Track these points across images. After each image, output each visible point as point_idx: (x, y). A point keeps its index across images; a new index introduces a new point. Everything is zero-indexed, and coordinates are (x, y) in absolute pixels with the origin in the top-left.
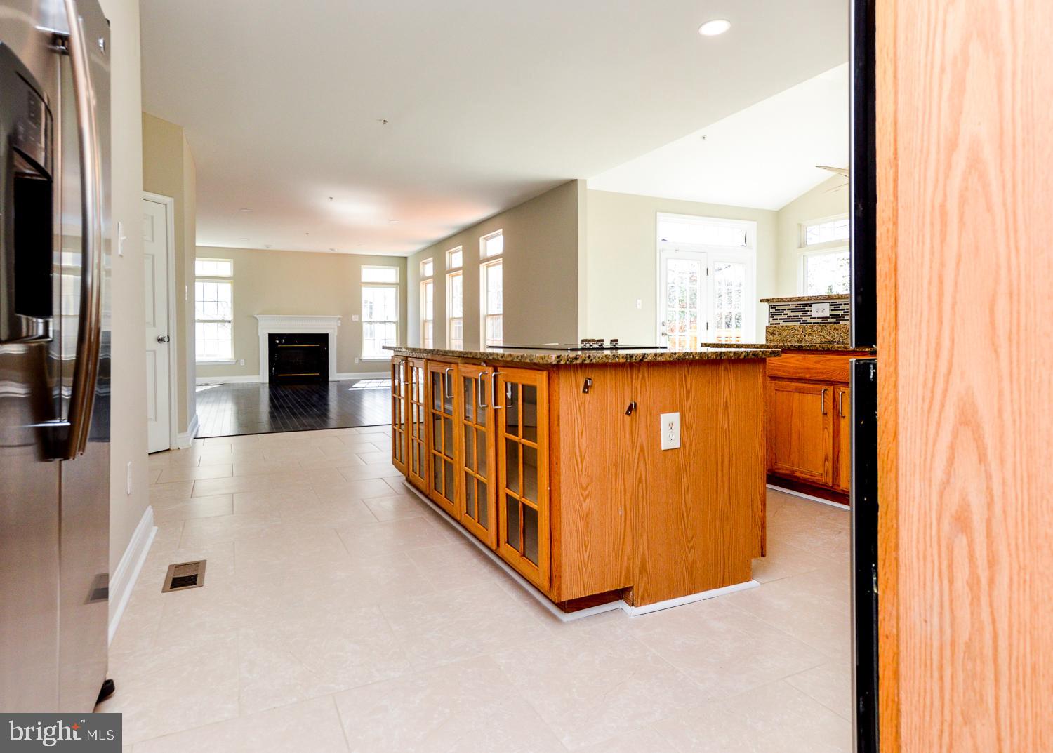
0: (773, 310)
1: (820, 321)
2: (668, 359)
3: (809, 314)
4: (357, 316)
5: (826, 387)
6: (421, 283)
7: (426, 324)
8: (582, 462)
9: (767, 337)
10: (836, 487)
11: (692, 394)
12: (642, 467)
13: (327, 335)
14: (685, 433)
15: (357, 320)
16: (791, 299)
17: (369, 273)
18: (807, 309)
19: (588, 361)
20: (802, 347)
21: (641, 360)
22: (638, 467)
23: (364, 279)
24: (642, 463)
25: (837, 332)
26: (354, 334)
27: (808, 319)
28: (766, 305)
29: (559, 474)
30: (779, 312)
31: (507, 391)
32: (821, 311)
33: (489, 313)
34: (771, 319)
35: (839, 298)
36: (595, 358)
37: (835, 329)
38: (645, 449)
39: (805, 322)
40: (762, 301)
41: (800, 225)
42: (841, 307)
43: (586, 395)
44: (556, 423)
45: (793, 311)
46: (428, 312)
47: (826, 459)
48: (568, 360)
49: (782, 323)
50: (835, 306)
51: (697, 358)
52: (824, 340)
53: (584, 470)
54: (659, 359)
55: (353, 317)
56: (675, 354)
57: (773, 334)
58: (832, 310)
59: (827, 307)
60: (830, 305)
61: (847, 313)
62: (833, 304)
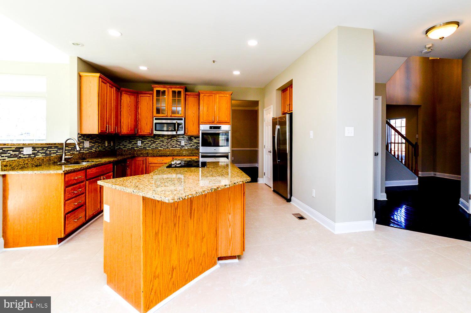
0: (1, 151)
1: (27, 156)
3: (22, 153)
16: (14, 144)
18: (21, 150)
27: (22, 156)
30: (5, 152)
32: (28, 151)
45: (14, 151)
58: (33, 151)
59: (31, 149)
60: (32, 148)
61: (38, 152)
62: (33, 148)
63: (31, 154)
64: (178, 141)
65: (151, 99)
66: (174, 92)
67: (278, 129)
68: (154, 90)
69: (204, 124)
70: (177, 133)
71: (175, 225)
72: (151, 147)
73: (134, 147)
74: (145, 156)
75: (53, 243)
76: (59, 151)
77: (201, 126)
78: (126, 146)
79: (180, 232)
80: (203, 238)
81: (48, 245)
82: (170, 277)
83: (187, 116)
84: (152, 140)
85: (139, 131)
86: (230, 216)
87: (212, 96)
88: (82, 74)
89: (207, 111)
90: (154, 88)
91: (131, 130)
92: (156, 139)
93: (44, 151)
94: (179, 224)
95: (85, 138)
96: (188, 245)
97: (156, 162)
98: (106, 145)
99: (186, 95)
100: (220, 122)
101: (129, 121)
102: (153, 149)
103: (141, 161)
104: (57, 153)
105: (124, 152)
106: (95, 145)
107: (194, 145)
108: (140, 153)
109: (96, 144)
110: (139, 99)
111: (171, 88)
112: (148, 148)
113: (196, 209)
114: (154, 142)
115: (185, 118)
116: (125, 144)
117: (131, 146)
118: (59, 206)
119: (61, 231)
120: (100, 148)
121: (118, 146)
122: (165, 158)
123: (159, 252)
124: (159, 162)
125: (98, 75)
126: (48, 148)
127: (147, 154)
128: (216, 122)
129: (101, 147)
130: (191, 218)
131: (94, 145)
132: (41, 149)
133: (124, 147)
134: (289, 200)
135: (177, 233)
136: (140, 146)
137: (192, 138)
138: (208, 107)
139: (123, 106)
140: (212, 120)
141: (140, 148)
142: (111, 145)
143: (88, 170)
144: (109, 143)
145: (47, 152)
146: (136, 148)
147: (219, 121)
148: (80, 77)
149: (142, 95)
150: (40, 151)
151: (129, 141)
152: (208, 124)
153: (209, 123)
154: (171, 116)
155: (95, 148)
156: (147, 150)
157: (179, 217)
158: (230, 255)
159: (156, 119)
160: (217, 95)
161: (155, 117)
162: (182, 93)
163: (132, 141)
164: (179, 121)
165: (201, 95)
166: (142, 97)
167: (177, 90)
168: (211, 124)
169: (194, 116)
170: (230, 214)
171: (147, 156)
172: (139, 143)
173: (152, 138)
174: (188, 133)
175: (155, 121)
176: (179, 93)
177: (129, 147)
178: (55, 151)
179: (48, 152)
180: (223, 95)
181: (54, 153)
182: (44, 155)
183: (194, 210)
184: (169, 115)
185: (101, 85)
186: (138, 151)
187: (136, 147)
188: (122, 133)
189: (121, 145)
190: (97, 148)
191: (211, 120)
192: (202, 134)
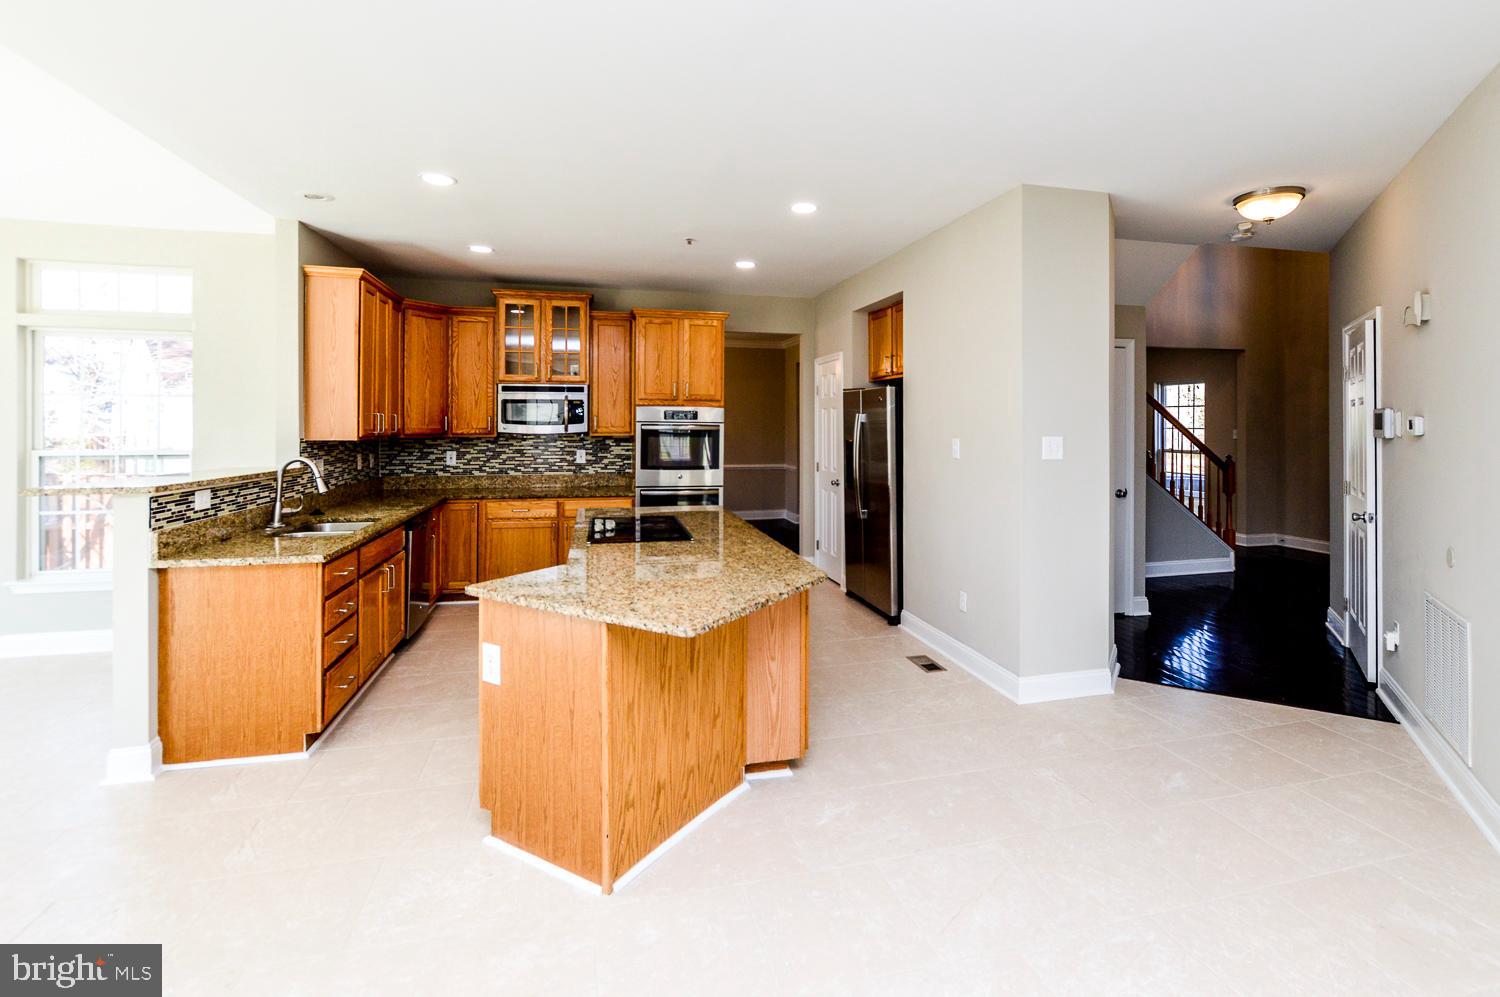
1: (202, 515)
3: (191, 506)
16: (177, 487)
18: (190, 499)
27: (192, 515)
30: (161, 509)
32: (202, 501)
34: (153, 520)
35: (220, 482)
39: (189, 520)
45: (175, 503)
58: (212, 498)
59: (208, 494)
60: (212, 492)
61: (222, 501)
62: (214, 491)
63: (208, 509)
64: (569, 453)
65: (491, 330)
66: (557, 310)
67: (862, 423)
68: (500, 303)
69: (649, 405)
70: (566, 429)
71: (662, 687)
72: (487, 469)
73: (436, 470)
74: (477, 498)
75: (293, 748)
76: (262, 495)
77: (639, 410)
78: (411, 466)
79: (671, 702)
80: (716, 718)
81: (280, 753)
82: (654, 806)
83: (595, 379)
84: (489, 450)
85: (455, 422)
86: (774, 666)
87: (671, 323)
88: (310, 269)
89: (658, 367)
90: (501, 300)
91: (431, 421)
92: (502, 446)
93: (233, 498)
94: (669, 685)
95: (316, 451)
96: (687, 735)
97: (508, 513)
98: (359, 468)
99: (592, 318)
100: (693, 397)
101: (427, 395)
102: (492, 476)
103: (465, 514)
104: (259, 501)
105: (405, 484)
106: (337, 470)
107: (613, 463)
108: (454, 487)
109: (338, 465)
110: (455, 329)
111: (550, 299)
112: (476, 473)
113: (702, 650)
114: (497, 455)
115: (589, 387)
116: (408, 460)
117: (425, 466)
118: (309, 650)
119: (314, 716)
120: (346, 476)
121: (388, 468)
122: (534, 502)
123: (634, 748)
124: (517, 516)
125: (359, 272)
126: (241, 488)
127: (477, 489)
128: (681, 397)
129: (349, 473)
130: (692, 671)
131: (332, 468)
132: (227, 492)
133: (403, 471)
134: (895, 621)
135: (667, 705)
136: (454, 468)
137: (607, 442)
138: (659, 356)
139: (410, 354)
140: (672, 394)
141: (452, 473)
142: (368, 467)
143: (364, 550)
144: (365, 460)
145: (239, 500)
146: (440, 474)
147: (690, 395)
148: (305, 277)
149: (461, 318)
150: (227, 499)
151: (420, 451)
152: (659, 405)
153: (664, 402)
154: (550, 381)
155: (337, 478)
156: (475, 477)
157: (670, 669)
158: (773, 759)
159: (505, 389)
160: (687, 323)
161: (501, 382)
162: (582, 313)
163: (429, 450)
164: (573, 396)
165: (641, 322)
166: (462, 324)
167: (565, 304)
168: (669, 405)
169: (615, 381)
170: (773, 659)
171: (482, 498)
172: (451, 458)
173: (488, 442)
174: (599, 430)
175: (502, 396)
176: (573, 311)
177: (420, 468)
178: (255, 496)
179: (241, 499)
180: (701, 322)
181: (252, 502)
182: (234, 507)
183: (699, 652)
184: (543, 377)
185: (365, 300)
186: (446, 482)
187: (441, 470)
188: (407, 432)
189: (395, 465)
190: (341, 478)
191: (668, 392)
192: (644, 432)
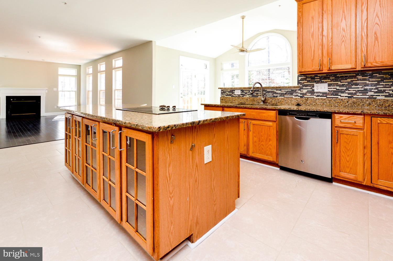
0: (223, 92)
1: (238, 96)
2: (209, 122)
3: (234, 93)
4: (56, 89)
5: (245, 120)
6: (87, 76)
7: (89, 92)
8: (170, 180)
9: (220, 101)
10: (248, 155)
11: (216, 136)
12: (197, 175)
13: (40, 97)
14: (213, 153)
15: (56, 90)
16: (228, 88)
17: (61, 71)
18: (233, 92)
19: (174, 128)
20: (237, 106)
21: (198, 124)
22: (195, 175)
23: (59, 73)
24: (197, 173)
25: (243, 100)
26: (55, 97)
27: (234, 95)
28: (220, 90)
29: (158, 190)
30: (224, 92)
31: (127, 141)
32: (238, 92)
33: (116, 89)
34: (222, 95)
35: (244, 89)
36: (177, 126)
37: (242, 99)
38: (198, 164)
39: (233, 96)
40: (219, 88)
41: (221, 63)
42: (244, 92)
43: (172, 144)
44: (157, 162)
45: (229, 92)
46: (90, 87)
47: (245, 145)
48: (164, 129)
49: (225, 96)
50: (242, 91)
51: (219, 120)
52: (239, 102)
53: (171, 184)
54: (205, 122)
55: (54, 89)
56: (211, 119)
57: (222, 100)
60: (241, 91)
61: (246, 93)
63: (240, 95)
126: (256, 91)
132: (248, 92)
145: (254, 94)
